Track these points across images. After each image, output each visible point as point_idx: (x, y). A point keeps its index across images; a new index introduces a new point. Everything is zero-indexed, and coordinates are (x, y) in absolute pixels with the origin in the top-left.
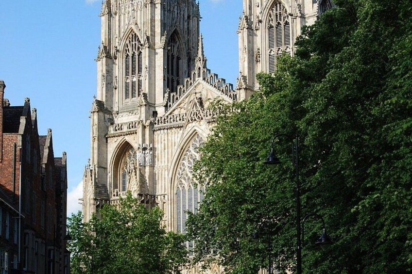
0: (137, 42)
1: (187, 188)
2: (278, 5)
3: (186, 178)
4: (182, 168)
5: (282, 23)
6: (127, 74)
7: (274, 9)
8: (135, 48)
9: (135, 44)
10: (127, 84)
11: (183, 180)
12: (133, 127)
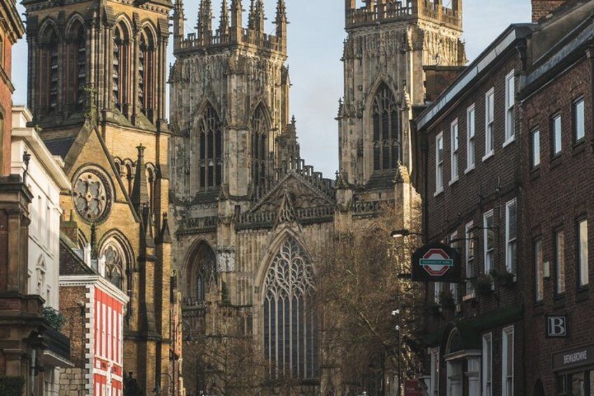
0: (214, 118)
1: (276, 300)
2: (385, 90)
3: (276, 288)
4: (271, 275)
5: (389, 112)
6: (202, 156)
7: (380, 94)
8: (212, 125)
9: (212, 120)
10: (202, 169)
11: (272, 290)
12: (210, 223)
